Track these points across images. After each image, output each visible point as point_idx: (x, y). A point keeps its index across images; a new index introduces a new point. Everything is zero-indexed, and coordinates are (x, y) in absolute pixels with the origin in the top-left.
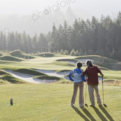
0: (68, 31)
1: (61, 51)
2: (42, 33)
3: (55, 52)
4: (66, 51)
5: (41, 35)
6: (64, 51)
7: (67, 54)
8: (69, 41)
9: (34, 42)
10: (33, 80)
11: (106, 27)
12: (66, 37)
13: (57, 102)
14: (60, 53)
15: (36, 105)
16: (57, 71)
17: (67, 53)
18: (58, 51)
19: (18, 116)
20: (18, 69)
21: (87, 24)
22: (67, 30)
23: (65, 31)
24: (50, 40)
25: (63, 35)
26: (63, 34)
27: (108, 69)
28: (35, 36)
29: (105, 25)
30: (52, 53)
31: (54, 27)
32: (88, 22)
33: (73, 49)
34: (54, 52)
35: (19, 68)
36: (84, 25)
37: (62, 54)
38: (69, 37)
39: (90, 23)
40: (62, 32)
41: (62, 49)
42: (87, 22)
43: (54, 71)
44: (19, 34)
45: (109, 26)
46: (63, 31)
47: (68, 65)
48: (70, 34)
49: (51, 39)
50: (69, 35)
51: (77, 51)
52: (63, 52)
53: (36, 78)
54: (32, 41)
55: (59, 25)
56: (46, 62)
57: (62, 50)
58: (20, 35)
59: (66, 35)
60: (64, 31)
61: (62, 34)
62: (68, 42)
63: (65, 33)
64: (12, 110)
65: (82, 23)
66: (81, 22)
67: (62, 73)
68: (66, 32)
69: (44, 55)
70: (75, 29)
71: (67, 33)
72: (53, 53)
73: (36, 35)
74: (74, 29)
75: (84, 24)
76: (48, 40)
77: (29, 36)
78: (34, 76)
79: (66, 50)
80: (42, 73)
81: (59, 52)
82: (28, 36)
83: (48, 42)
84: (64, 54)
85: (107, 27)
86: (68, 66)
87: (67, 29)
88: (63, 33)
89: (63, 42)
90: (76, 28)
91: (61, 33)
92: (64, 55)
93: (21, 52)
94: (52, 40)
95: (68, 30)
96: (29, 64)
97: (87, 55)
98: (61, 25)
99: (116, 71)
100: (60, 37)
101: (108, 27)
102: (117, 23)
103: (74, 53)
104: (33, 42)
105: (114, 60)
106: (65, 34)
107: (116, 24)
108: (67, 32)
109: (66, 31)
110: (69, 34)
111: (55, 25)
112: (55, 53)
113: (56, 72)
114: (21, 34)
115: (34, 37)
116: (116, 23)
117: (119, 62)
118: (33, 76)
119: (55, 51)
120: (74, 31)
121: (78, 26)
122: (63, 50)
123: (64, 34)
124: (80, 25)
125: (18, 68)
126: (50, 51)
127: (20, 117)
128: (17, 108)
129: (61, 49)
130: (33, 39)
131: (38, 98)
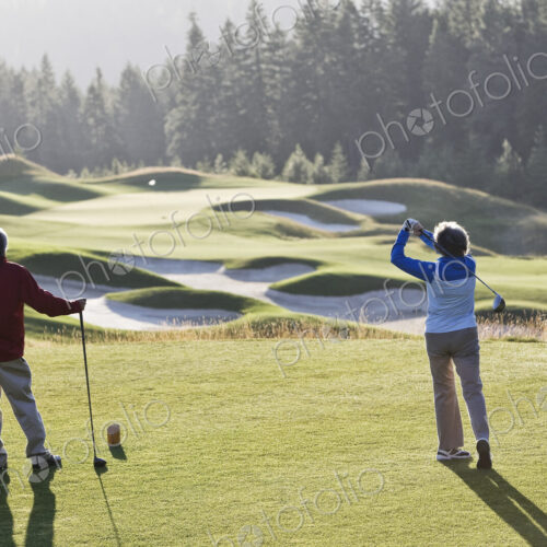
0: (267, 54)
1: (238, 161)
2: (133, 66)
3: (207, 164)
4: (261, 159)
5: (130, 75)
6: (250, 157)
7: (266, 176)
8: (274, 109)
9: (93, 115)
10: (109, 311)
11: (467, 32)
12: (260, 84)
13: (357, 440)
14: (232, 170)
15: (249, 455)
16: (230, 261)
17: (265, 169)
18: (220, 157)
19: (174, 521)
20: (29, 254)
21: (367, 15)
22: (264, 50)
23: (253, 53)
24: (173, 104)
25: (242, 76)
26: (242, 73)
27: (486, 251)
28: (96, 84)
29: (462, 22)
30: (187, 167)
31: (195, 36)
32: (374, 6)
33: (298, 146)
34: (199, 164)
35: (31, 248)
36: (355, 21)
37: (243, 173)
38: (274, 87)
39: (381, 10)
40: (238, 61)
41: (243, 149)
42: (364, 7)
43: (212, 265)
44: (12, 71)
45: (483, 26)
46: (241, 57)
47: (278, 233)
48: (277, 68)
49: (179, 97)
50: (272, 77)
51: (320, 158)
52: (244, 164)
53: (121, 299)
54: (81, 110)
55: (223, 26)
56: (164, 218)
57: (241, 156)
58: (22, 79)
59: (260, 78)
60: (248, 52)
61: (240, 68)
62: (270, 111)
63: (252, 64)
64: (133, 489)
65: (340, 14)
66: (336, 9)
67: (254, 272)
68: (258, 62)
69: (152, 183)
70: (307, 43)
71: (263, 66)
72: (195, 168)
73: (100, 76)
74: (298, 42)
75: (352, 16)
76: (165, 100)
77: (69, 82)
78: (110, 288)
79: (261, 153)
80: (151, 273)
81: (228, 167)
82: (67, 82)
83: (164, 115)
84: (253, 176)
85: (472, 33)
86: (279, 237)
87: (264, 46)
88: (243, 63)
89: (242, 112)
90: (311, 37)
91: (234, 67)
92: (251, 180)
93: (28, 168)
94: (184, 103)
95: (270, 50)
96: (74, 226)
97: (369, 179)
98: (229, 25)
99: (526, 262)
100: (227, 88)
101: (477, 34)
102: (524, 10)
103: (303, 168)
104: (87, 111)
105: (510, 203)
106: (252, 71)
107: (518, 17)
108: (263, 62)
109: (257, 54)
110: (274, 72)
111: (199, 24)
112: (207, 171)
113: (222, 269)
114: (23, 69)
115: (92, 90)
116: (519, 8)
117: (535, 214)
118: (106, 292)
119: (203, 161)
120: (302, 56)
121: (322, 30)
122: (247, 155)
123: (247, 68)
124: (333, 20)
125: (28, 251)
126: (179, 161)
127: (189, 526)
128: (154, 475)
129: (237, 150)
130: (89, 99)
131: (248, 419)
